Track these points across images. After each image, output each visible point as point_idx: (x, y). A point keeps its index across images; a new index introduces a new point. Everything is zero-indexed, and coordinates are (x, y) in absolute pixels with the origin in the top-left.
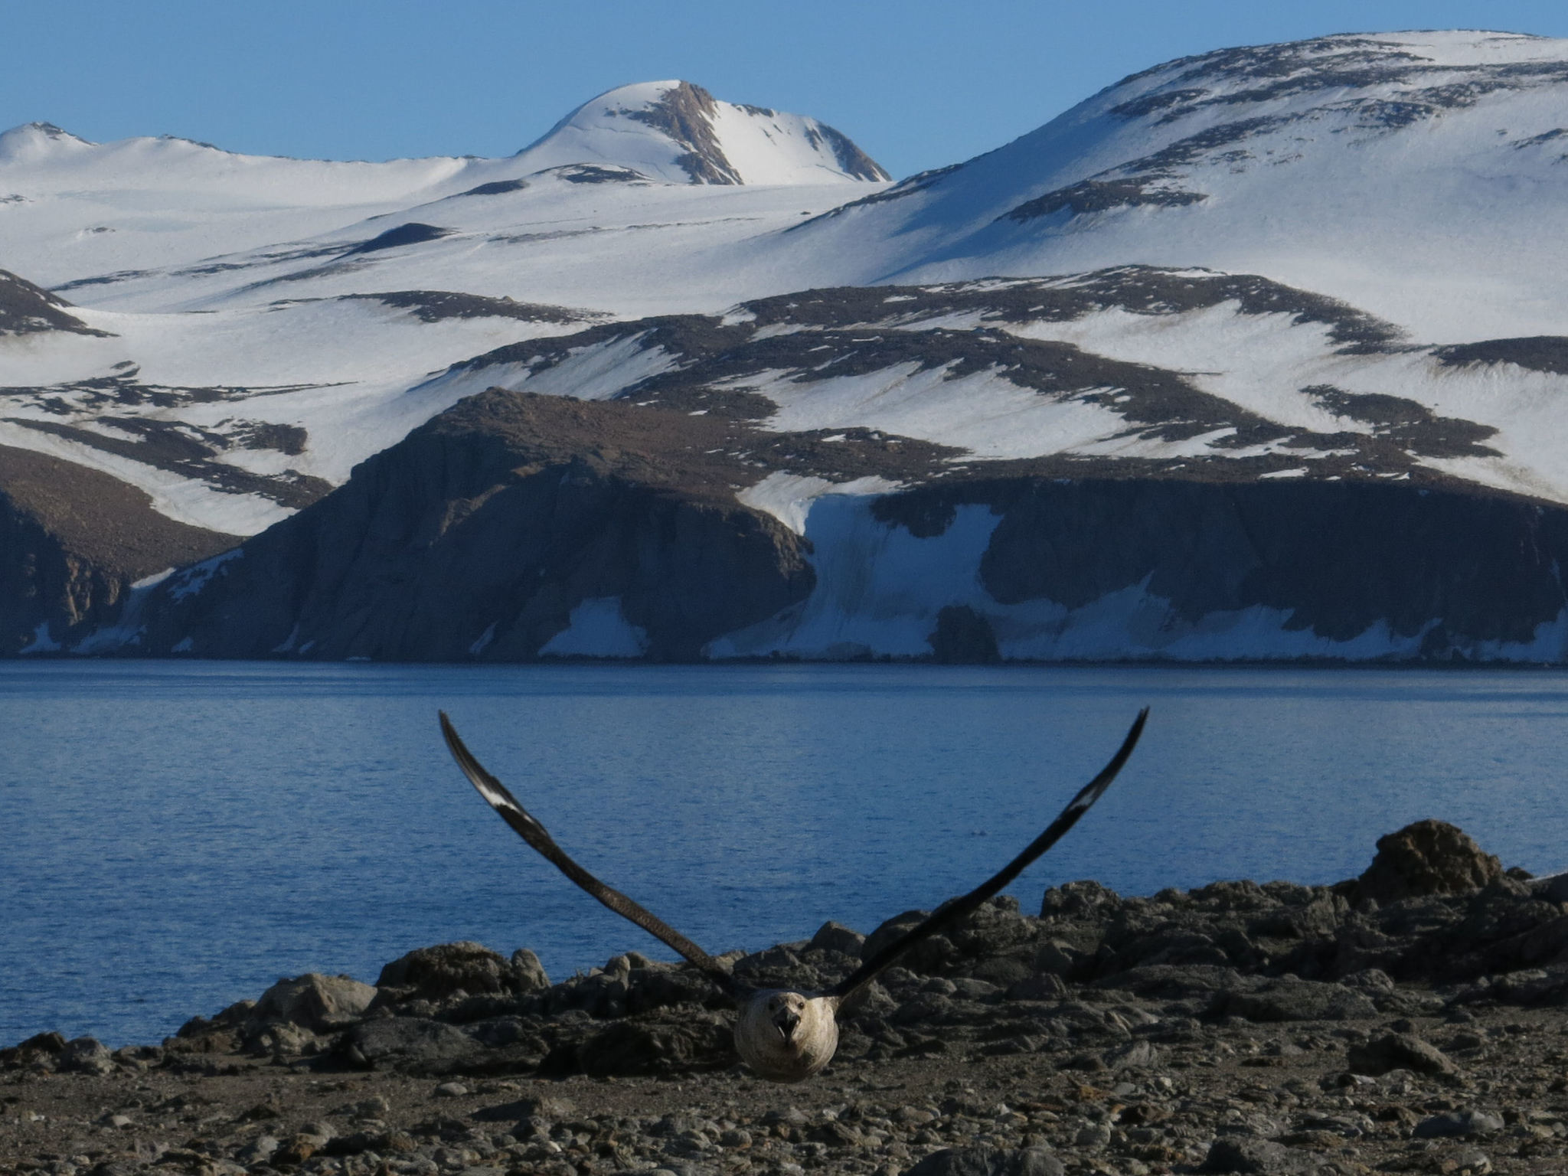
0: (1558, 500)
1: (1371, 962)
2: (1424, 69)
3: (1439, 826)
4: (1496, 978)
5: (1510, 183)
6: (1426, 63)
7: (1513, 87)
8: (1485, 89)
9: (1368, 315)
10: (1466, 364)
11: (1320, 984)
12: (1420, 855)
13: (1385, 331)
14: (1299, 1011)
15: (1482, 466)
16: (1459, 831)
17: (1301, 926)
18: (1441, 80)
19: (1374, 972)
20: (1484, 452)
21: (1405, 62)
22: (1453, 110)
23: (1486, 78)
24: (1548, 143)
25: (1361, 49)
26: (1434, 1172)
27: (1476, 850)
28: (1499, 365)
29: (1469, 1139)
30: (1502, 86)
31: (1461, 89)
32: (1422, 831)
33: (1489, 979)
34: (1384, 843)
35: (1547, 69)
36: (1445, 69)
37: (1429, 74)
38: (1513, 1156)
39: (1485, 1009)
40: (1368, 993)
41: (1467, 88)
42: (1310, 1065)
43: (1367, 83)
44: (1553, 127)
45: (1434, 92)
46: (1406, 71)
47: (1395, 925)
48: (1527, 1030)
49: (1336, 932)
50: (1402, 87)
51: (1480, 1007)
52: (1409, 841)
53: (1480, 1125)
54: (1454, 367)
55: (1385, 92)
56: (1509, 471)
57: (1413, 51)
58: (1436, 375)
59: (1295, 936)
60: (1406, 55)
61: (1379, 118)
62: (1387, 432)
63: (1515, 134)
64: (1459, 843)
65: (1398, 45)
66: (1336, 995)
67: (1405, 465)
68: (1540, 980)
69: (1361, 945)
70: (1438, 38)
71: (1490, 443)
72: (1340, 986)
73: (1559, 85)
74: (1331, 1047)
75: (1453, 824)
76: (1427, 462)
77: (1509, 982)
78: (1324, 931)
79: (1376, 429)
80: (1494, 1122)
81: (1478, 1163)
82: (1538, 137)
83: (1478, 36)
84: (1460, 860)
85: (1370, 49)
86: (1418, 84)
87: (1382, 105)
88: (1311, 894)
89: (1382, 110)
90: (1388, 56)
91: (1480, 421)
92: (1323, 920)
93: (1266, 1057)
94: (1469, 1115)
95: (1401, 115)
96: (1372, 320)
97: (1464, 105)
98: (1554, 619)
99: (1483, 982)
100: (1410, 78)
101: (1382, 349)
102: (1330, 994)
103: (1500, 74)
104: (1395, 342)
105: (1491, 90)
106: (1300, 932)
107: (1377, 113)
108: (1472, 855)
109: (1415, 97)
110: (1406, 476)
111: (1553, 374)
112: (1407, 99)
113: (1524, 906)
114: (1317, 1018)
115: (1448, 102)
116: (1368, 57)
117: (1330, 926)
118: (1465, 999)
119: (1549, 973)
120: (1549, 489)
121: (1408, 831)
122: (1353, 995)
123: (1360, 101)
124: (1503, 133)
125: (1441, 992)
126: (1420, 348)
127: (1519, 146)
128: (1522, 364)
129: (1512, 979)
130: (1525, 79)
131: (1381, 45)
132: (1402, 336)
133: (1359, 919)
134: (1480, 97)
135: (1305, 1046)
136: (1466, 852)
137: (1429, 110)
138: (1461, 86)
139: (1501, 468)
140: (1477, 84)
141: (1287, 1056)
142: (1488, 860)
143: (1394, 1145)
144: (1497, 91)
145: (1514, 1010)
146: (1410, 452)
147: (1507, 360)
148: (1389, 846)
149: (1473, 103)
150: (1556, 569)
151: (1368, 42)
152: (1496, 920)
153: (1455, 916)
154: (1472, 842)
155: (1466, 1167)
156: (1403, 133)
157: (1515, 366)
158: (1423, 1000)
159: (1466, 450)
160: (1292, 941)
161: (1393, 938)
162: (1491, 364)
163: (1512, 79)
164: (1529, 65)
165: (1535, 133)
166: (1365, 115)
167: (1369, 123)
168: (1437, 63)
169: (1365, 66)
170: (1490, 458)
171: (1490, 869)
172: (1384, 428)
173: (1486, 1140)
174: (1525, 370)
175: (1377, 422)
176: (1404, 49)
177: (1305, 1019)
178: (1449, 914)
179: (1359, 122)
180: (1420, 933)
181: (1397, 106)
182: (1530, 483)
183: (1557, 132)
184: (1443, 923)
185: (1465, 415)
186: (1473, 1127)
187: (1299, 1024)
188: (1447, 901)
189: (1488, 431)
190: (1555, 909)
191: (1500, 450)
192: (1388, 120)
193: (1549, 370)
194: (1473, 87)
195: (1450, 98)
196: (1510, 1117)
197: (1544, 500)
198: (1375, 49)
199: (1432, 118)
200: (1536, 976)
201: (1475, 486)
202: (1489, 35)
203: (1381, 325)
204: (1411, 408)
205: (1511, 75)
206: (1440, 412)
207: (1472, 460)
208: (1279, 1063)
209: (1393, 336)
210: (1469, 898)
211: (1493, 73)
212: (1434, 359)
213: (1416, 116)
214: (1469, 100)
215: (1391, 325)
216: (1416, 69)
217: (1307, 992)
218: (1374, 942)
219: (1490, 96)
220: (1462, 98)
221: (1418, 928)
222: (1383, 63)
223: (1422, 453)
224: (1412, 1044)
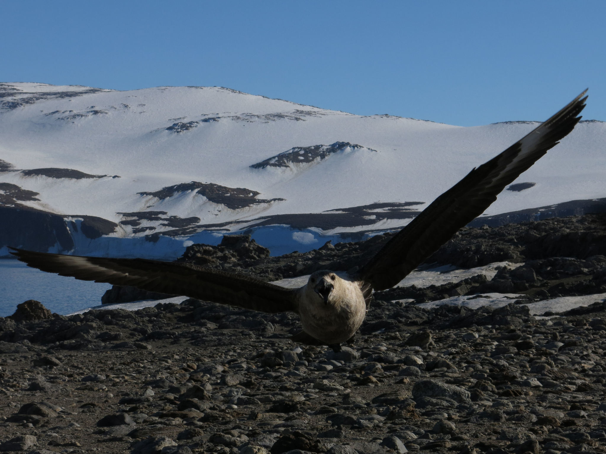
0: (55, 213)
1: (24, 338)
2: (20, 93)
3: (34, 302)
4: (61, 342)
5: (44, 125)
6: (21, 91)
7: (45, 99)
8: (37, 99)
9: (3, 161)
10: (30, 175)
11: (12, 343)
12: (29, 309)
13: (8, 165)
14: (7, 351)
15: (34, 203)
16: (40, 303)
17: (5, 328)
18: (25, 96)
19: (25, 341)
20: (35, 200)
21: (15, 91)
22: (28, 105)
23: (38, 96)
24: (54, 115)
25: (3, 87)
26: (92, 390)
27: (44, 308)
28: (40, 176)
29: (97, 382)
30: (42, 98)
31: (31, 99)
32: (30, 303)
33: (59, 342)
34: (19, 306)
35: (55, 94)
36: (26, 93)
37: (22, 94)
38: (111, 386)
39: (58, 351)
40: (26, 346)
41: (32, 99)
42: (15, 365)
43: (4, 96)
44: (56, 110)
45: (23, 100)
46: (15, 93)
47: (31, 327)
48: (74, 356)
49: (14, 330)
50: (14, 98)
51: (57, 350)
52: (26, 306)
53: (100, 378)
54: (27, 176)
55: (9, 99)
56: (42, 205)
57: (17, 88)
58: (22, 178)
59: (3, 331)
60: (15, 89)
61: (7, 106)
62: (8, 193)
63: (46, 112)
64: (40, 306)
65: (13, 86)
66: (17, 346)
67: (13, 202)
68: (73, 343)
69: (22, 333)
70: (24, 84)
71: (37, 197)
72: (18, 344)
73: (58, 98)
74: (20, 361)
75: (38, 301)
76: (19, 202)
77: (65, 343)
78: (11, 329)
79: (5, 193)
80: (103, 377)
81: (104, 388)
82: (52, 113)
83: (35, 84)
84: (40, 311)
85: (5, 87)
86: (18, 97)
87: (9, 102)
88: (5, 319)
89: (8, 104)
90: (10, 89)
91: (34, 191)
92: (11, 326)
93: (3, 363)
94: (97, 376)
95: (14, 106)
96: (5, 162)
97: (31, 103)
98: (54, 246)
99: (58, 343)
100: (16, 95)
101: (7, 170)
102: (15, 346)
103: (42, 95)
104: (11, 169)
105: (39, 99)
106: (4, 330)
107: (7, 105)
108: (43, 310)
109: (18, 100)
110: (13, 206)
111: (55, 178)
112: (16, 101)
113: (66, 323)
114: (12, 353)
115: (27, 102)
116: (5, 89)
117: (12, 328)
118: (52, 348)
119: (75, 341)
120: (53, 210)
121: (26, 303)
122: (22, 347)
123: (2, 101)
124: (42, 111)
125: (45, 346)
126: (19, 170)
127: (46, 115)
128: (46, 175)
129: (66, 342)
130: (49, 97)
131: (8, 86)
132: (13, 167)
133: (20, 326)
134: (36, 101)
135: (13, 360)
136: (42, 309)
137: (21, 104)
138: (31, 98)
139: (40, 204)
140: (35, 97)
141: (9, 363)
142: (48, 311)
143: (77, 383)
144: (41, 100)
145: (66, 351)
146: (14, 199)
147: (42, 174)
148: (20, 307)
149: (34, 103)
150: (54, 232)
151: (5, 85)
152: (58, 327)
153: (47, 325)
154: (43, 306)
155: (101, 389)
156: (14, 111)
157: (44, 176)
158: (41, 348)
159: (30, 199)
160: (2, 332)
161: (30, 331)
162: (38, 175)
163: (45, 97)
164: (50, 93)
165: (51, 112)
166: (4, 105)
167: (5, 107)
168: (24, 91)
169: (4, 92)
170: (37, 201)
171: (48, 313)
172: (7, 192)
173: (102, 382)
174: (47, 177)
175: (5, 191)
176: (15, 87)
177: (8, 353)
178: (46, 325)
179: (2, 107)
180: (37, 330)
181: (13, 103)
182: (48, 208)
183: (57, 111)
184: (44, 327)
185: (30, 189)
186: (98, 379)
187: (7, 355)
188: (45, 321)
189: (36, 194)
190: (75, 324)
191: (40, 199)
192: (10, 107)
193: (54, 177)
194: (34, 98)
195: (28, 101)
196: (107, 376)
197: (52, 213)
198: (7, 87)
199: (22, 107)
200: (72, 342)
201: (32, 209)
202: (39, 84)
203: (7, 164)
204: (15, 187)
205: (44, 95)
206: (23, 188)
207: (32, 202)
208: (7, 365)
209: (10, 167)
210: (51, 321)
211: (40, 94)
212: (22, 173)
213: (18, 106)
214: (33, 102)
215: (10, 164)
216: (18, 93)
217: (9, 346)
218: (25, 332)
219: (38, 101)
220: (31, 101)
221: (38, 329)
222: (9, 91)
223: (18, 199)
224: (51, 359)
